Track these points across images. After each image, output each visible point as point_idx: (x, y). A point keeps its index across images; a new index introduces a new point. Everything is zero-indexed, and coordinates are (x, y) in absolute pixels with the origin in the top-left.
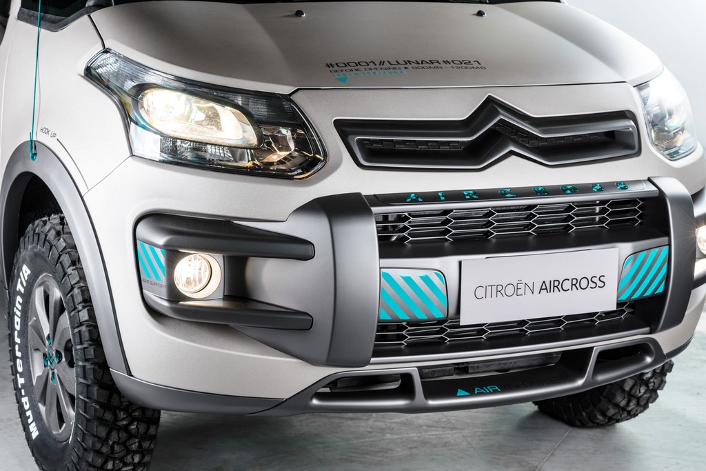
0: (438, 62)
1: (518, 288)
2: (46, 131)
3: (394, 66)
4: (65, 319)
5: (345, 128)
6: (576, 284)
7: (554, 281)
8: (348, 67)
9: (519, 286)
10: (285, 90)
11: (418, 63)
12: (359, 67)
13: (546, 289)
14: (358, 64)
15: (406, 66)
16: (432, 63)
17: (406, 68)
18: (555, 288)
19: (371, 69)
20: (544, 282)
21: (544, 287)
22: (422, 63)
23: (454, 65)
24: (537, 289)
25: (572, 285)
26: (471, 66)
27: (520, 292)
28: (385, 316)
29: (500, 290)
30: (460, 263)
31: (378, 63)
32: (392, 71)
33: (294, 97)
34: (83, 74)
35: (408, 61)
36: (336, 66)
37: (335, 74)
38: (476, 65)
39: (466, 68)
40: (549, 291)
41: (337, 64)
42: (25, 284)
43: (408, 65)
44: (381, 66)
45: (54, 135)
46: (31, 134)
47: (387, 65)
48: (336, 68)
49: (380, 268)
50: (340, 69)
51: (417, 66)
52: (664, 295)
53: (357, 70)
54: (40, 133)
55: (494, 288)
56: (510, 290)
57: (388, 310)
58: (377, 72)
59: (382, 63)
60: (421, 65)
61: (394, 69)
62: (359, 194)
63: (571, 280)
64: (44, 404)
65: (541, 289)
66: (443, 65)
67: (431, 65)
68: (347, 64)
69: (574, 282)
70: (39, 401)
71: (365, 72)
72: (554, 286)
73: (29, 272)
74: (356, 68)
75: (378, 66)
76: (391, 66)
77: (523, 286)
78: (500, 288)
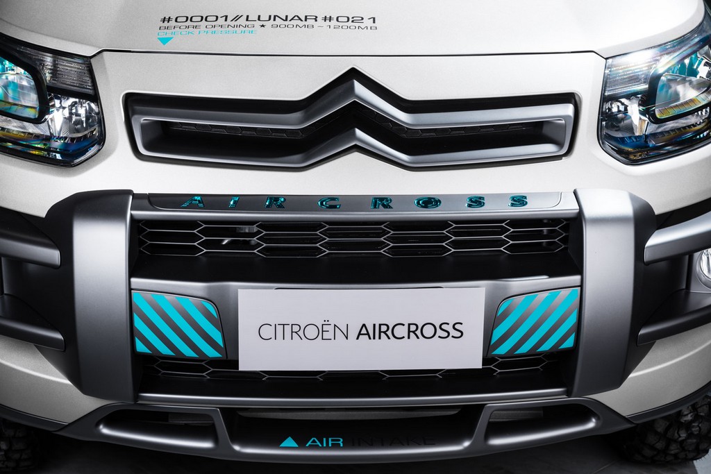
0: (316, 18)
3: (249, 23)
6: (414, 330)
7: (380, 325)
9: (325, 328)
11: (286, 20)
13: (368, 334)
16: (306, 20)
17: (263, 26)
18: (382, 334)
20: (364, 325)
21: (364, 331)
22: (292, 20)
24: (353, 333)
25: (409, 331)
27: (326, 335)
29: (297, 331)
31: (231, 19)
35: (275, 17)
36: (173, 21)
39: (349, 27)
40: (372, 337)
41: (177, 18)
43: (269, 23)
44: (231, 23)
47: (241, 20)
51: (281, 23)
52: (573, 351)
55: (288, 329)
56: (311, 332)
59: (237, 18)
61: (246, 26)
63: (406, 326)
65: (360, 334)
66: (319, 23)
67: (301, 23)
68: (189, 19)
69: (413, 328)
72: (380, 332)
75: (227, 22)
76: (245, 23)
77: (331, 328)
78: (296, 328)
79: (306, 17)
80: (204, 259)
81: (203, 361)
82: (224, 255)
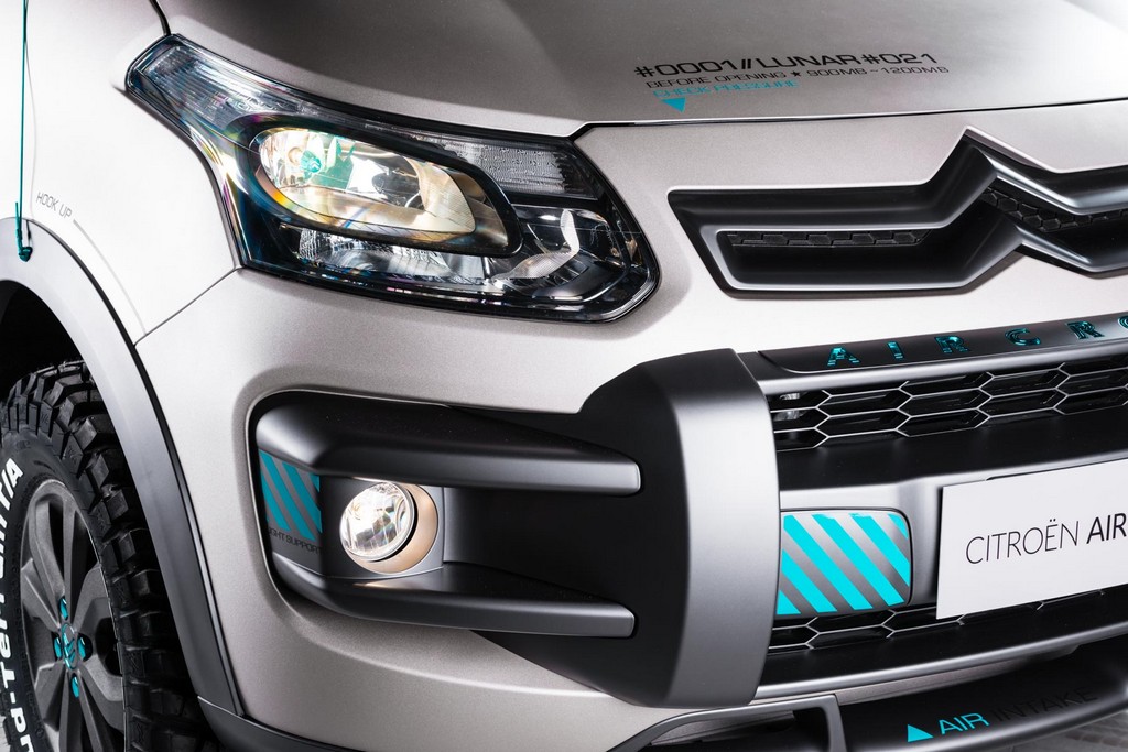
0: (854, 59)
1: (1049, 536)
2: (48, 200)
3: (773, 71)
4: (96, 579)
5: (692, 209)
7: (1116, 516)
8: (681, 75)
9: (1051, 531)
10: (562, 128)
11: (818, 63)
12: (702, 74)
13: (1101, 533)
14: (700, 67)
15: (795, 69)
16: (844, 61)
17: (796, 74)
18: (1118, 530)
19: (727, 78)
20: (1097, 520)
21: (1096, 530)
22: (825, 63)
23: (888, 66)
24: (1084, 534)
26: (920, 66)
27: (1052, 543)
28: (787, 608)
29: (1014, 542)
30: (940, 492)
31: (738, 65)
32: (769, 80)
33: (579, 143)
34: (123, 88)
35: (797, 58)
36: (656, 73)
37: (659, 91)
38: (927, 63)
39: (911, 70)
40: (1105, 537)
41: (657, 67)
42: (11, 494)
43: (798, 68)
44: (747, 71)
45: (67, 212)
46: (19, 207)
47: (756, 66)
48: (657, 77)
49: (781, 511)
50: (666, 78)
51: (817, 68)
53: (700, 80)
54: (37, 205)
55: (1004, 539)
56: (1033, 541)
57: (795, 596)
58: (741, 84)
59: (746, 64)
60: (822, 67)
61: (773, 76)
62: (729, 352)
64: (57, 727)
65: (1092, 534)
66: (866, 65)
67: (843, 67)
68: (678, 69)
70: (46, 720)
71: (718, 85)
72: (1115, 527)
73: (19, 473)
74: (697, 75)
75: (740, 71)
76: (767, 71)
77: (1055, 531)
78: (1014, 538)
79: (824, 58)
80: (824, 451)
81: (805, 620)
82: (866, 439)
